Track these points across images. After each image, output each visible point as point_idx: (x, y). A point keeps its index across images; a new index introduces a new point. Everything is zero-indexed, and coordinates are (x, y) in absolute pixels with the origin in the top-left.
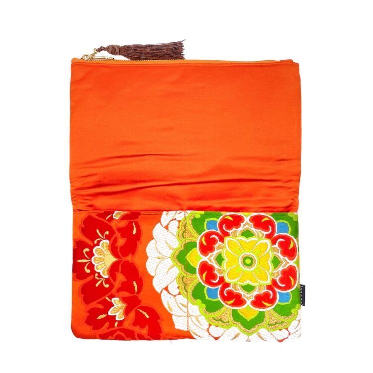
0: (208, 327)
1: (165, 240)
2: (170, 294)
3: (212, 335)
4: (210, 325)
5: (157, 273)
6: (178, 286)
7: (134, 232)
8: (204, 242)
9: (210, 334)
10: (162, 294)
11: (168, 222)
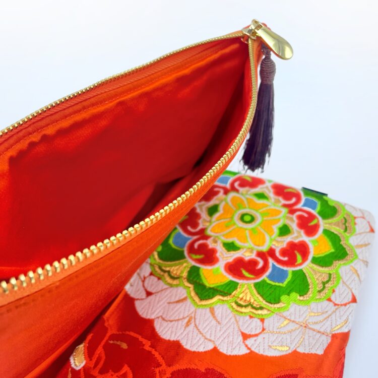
0: (331, 304)
1: (166, 304)
2: (256, 335)
3: (347, 302)
4: (329, 300)
5: (212, 338)
6: (248, 318)
7: (124, 346)
8: (198, 257)
9: (345, 305)
10: (253, 349)
11: (142, 289)
